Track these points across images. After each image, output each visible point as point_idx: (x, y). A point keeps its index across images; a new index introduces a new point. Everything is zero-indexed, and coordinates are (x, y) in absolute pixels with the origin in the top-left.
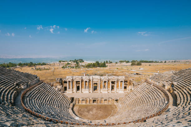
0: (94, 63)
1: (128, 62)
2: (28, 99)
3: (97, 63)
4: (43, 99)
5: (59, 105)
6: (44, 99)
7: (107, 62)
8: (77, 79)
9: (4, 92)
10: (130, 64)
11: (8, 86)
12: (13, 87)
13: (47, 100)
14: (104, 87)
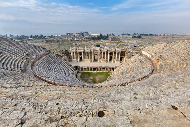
0: (97, 36)
1: (129, 35)
2: (37, 67)
3: (101, 35)
4: (50, 67)
5: (65, 72)
6: (52, 67)
7: (110, 34)
8: (80, 50)
9: (15, 61)
10: (131, 36)
11: (18, 56)
12: (23, 56)
13: (54, 68)
14: (103, 57)
